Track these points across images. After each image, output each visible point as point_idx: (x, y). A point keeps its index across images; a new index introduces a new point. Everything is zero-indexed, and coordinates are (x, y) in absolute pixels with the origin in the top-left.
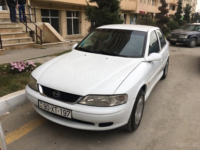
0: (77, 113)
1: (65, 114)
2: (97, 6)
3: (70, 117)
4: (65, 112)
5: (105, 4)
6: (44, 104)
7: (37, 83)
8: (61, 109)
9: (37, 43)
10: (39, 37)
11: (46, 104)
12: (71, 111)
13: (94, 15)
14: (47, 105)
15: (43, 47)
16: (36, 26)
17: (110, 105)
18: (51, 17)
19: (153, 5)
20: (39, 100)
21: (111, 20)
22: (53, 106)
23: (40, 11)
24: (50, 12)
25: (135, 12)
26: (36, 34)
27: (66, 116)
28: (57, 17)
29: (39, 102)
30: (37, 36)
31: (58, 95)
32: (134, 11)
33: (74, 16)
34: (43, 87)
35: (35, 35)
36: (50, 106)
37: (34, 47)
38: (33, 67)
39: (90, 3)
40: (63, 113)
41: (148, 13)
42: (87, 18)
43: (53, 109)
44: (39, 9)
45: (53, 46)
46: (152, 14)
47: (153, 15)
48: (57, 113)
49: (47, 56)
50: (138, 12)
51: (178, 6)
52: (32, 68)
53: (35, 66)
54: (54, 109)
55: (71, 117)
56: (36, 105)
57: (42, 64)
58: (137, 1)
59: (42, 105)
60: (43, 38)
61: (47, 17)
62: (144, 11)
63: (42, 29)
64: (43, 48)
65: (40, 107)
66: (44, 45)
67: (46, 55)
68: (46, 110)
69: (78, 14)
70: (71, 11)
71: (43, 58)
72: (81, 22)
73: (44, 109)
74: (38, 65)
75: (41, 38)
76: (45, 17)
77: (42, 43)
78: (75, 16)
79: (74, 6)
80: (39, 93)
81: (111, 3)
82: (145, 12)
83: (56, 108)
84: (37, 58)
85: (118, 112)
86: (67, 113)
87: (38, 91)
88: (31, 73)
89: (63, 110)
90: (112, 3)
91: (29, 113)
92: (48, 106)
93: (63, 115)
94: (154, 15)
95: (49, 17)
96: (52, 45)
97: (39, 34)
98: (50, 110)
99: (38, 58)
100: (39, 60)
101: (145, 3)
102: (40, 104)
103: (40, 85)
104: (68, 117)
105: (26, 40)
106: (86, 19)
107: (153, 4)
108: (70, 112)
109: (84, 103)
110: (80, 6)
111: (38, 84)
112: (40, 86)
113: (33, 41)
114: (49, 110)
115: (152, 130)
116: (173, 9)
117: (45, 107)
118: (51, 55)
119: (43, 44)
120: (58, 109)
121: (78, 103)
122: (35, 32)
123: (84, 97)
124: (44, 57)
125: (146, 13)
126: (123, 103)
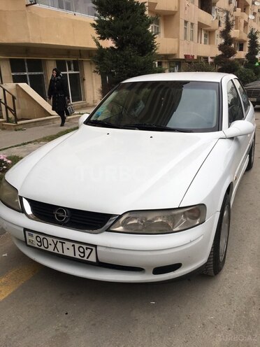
0: (108, 250)
1: (82, 255)
2: (114, 45)
3: (92, 259)
4: (81, 250)
5: (129, 41)
6: (37, 237)
7: (19, 194)
8: (73, 246)
9: (8, 120)
10: (10, 110)
11: (42, 237)
12: (94, 248)
13: (110, 63)
14: (44, 238)
15: (20, 127)
16: (4, 90)
17: (174, 230)
18: (30, 73)
19: (205, 43)
20: (25, 229)
21: (141, 69)
22: (55, 240)
23: (9, 62)
24: (26, 64)
25: (177, 58)
26: (5, 104)
27: (85, 258)
28: (39, 73)
29: (27, 232)
30: (7, 107)
31: (65, 216)
32: (174, 55)
33: (70, 69)
34: (31, 202)
35: (3, 107)
36: (50, 240)
37: (4, 129)
38: (6, 164)
39: (101, 40)
40: (77, 253)
41: (199, 57)
42: (96, 68)
43: (56, 245)
44: (6, 59)
45: (37, 124)
46: (206, 58)
47: (207, 60)
48: (65, 254)
49: (28, 143)
50: (181, 56)
51: (250, 41)
52: (5, 167)
53: (9, 161)
54: (59, 245)
55: (95, 260)
56: (19, 240)
57: (22, 158)
58: (179, 38)
59: (33, 239)
60: (18, 112)
61: (22, 74)
62: (192, 54)
63: (14, 94)
64: (19, 130)
65: (28, 243)
66: (21, 124)
67: (26, 142)
68: (42, 247)
69: (77, 65)
70: (65, 61)
71: (22, 146)
72: (84, 80)
73: (36, 246)
74: (16, 160)
75: (15, 111)
76: (18, 74)
77: (17, 120)
78: (72, 68)
79: (68, 51)
80: (24, 215)
81: (140, 38)
82: (193, 57)
83: (62, 243)
85: (191, 242)
86: (87, 252)
87: (23, 211)
88: (3, 177)
89: (77, 246)
90: (142, 39)
91: (6, 255)
92: (45, 240)
93: (77, 256)
94: (210, 60)
95: (26, 73)
96: (35, 122)
97: (10, 105)
98: (51, 249)
99: (12, 147)
100: (15, 152)
101: (192, 40)
102: (28, 238)
103: (27, 199)
104: (89, 259)
106: (95, 72)
107: (205, 41)
108: (92, 249)
109: (120, 229)
110: (80, 50)
111: (21, 198)
112: (25, 201)
114: (47, 248)
115: (250, 269)
116: (241, 49)
117: (40, 242)
118: (36, 141)
119: (19, 123)
120: (68, 245)
121: (108, 230)
122: (3, 101)
123: (120, 216)
124: (24, 144)
125: (195, 58)
126: (198, 223)
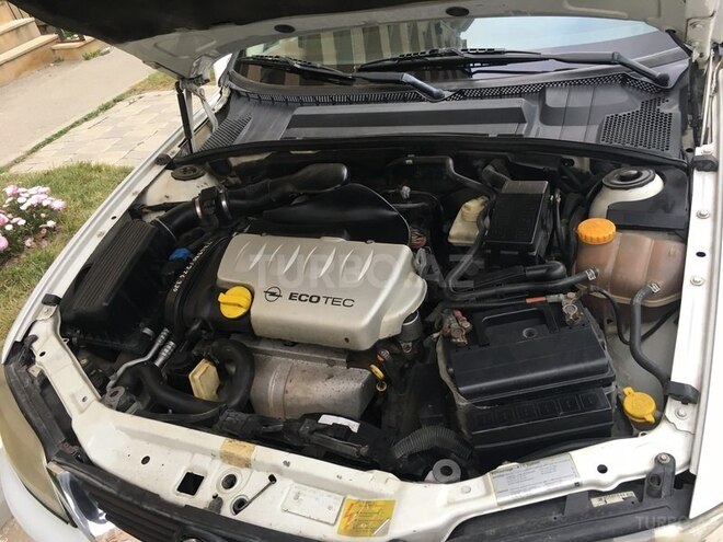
15: (94, 48)
37: (59, 61)
49: (116, 101)
52: (50, 223)
53: (58, 205)
64: (94, 55)
67: (109, 99)
71: (101, 116)
84: (72, 126)
99: (77, 123)
105: (7, 35)
113: (42, 34)
118: (133, 91)
124: (106, 107)
